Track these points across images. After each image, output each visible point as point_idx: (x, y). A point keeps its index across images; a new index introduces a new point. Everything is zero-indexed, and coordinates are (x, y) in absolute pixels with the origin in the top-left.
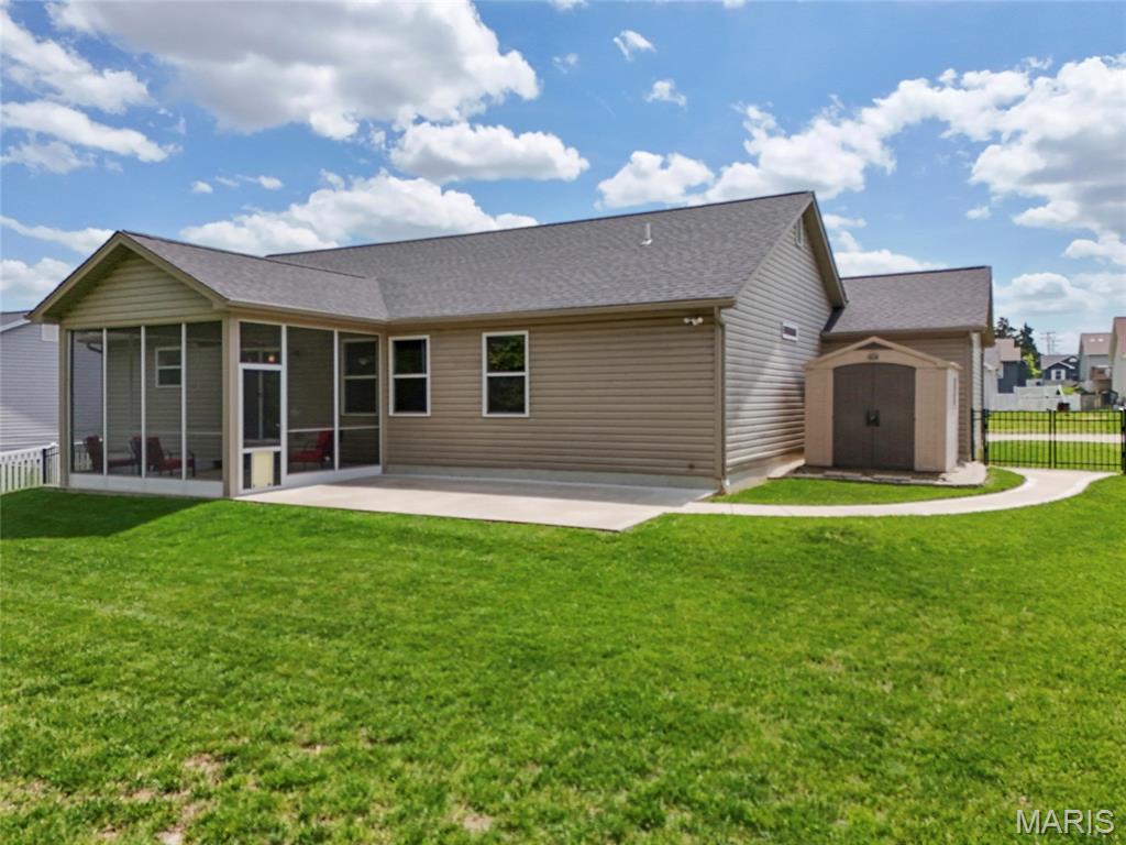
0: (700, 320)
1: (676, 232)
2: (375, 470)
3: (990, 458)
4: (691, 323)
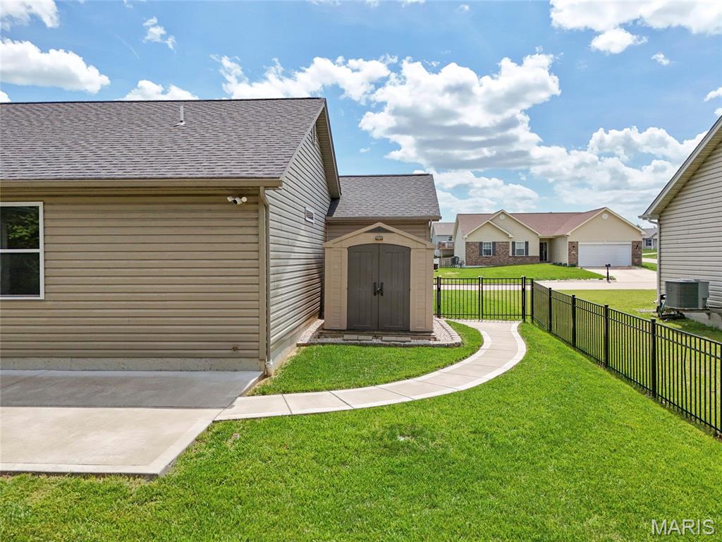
0: (244, 199)
3: (442, 312)
4: (235, 202)
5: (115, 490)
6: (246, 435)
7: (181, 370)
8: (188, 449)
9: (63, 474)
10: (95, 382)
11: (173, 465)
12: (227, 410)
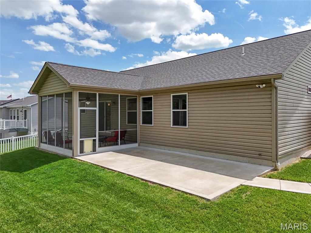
0: (264, 85)
1: (256, 50)
2: (136, 145)
4: (259, 87)
5: (194, 201)
6: (252, 194)
7: (236, 161)
8: (226, 193)
9: (180, 191)
10: (202, 160)
11: (217, 198)
12: (249, 181)
